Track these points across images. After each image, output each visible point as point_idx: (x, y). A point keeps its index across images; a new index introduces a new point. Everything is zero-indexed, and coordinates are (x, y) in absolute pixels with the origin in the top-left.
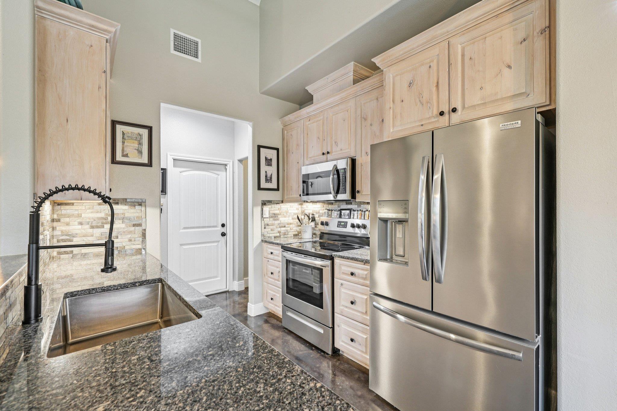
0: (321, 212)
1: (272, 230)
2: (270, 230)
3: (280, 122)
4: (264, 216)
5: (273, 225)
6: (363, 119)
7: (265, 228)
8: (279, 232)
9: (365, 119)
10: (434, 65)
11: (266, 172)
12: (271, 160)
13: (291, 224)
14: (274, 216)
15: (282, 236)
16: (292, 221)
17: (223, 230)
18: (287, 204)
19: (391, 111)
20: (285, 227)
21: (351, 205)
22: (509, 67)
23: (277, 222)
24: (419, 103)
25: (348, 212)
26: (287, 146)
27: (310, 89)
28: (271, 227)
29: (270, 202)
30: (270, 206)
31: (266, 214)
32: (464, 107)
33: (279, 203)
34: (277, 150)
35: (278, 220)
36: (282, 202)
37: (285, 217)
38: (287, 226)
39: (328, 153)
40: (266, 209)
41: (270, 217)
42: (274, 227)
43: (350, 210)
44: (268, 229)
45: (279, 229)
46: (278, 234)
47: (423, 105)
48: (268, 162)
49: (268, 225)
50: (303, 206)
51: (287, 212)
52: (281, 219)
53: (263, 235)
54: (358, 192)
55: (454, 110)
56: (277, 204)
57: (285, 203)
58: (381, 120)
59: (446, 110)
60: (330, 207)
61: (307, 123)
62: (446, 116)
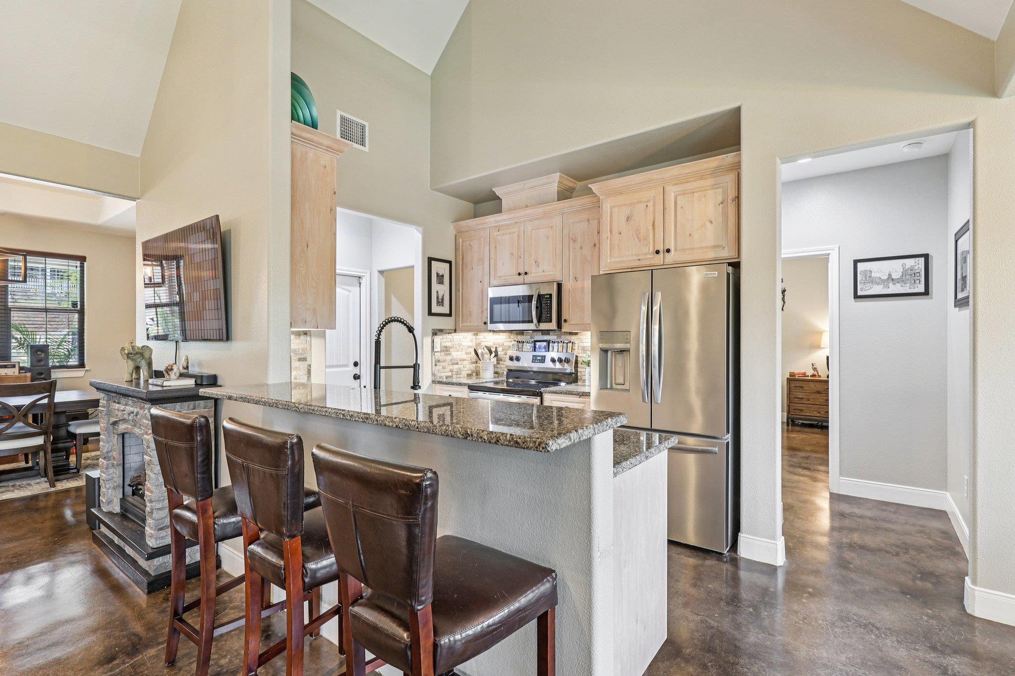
0: (506, 344)
1: (443, 368)
2: (441, 367)
3: (452, 227)
4: (435, 350)
5: (444, 361)
6: (571, 240)
7: (436, 365)
8: (451, 371)
9: (574, 241)
10: (650, 204)
11: (437, 292)
12: (442, 276)
13: (464, 360)
14: (446, 350)
15: (454, 376)
16: (465, 357)
17: (356, 371)
18: (460, 334)
19: (609, 242)
20: (457, 364)
21: (549, 336)
22: (711, 222)
23: (448, 358)
24: (636, 239)
25: (545, 343)
26: (463, 259)
27: (498, 191)
28: (443, 364)
29: (441, 331)
30: (441, 337)
31: (438, 348)
32: (676, 250)
33: (451, 333)
34: (450, 262)
35: (450, 354)
36: (455, 331)
37: (458, 351)
38: (459, 362)
39: (526, 273)
40: (438, 339)
41: (441, 351)
42: (446, 364)
43: (548, 342)
44: (439, 367)
45: (451, 367)
46: (450, 374)
47: (640, 240)
48: (440, 279)
49: (439, 361)
50: (477, 337)
51: (460, 345)
52: (453, 353)
53: (433, 375)
54: (565, 321)
55: (668, 251)
56: (449, 333)
57: (458, 333)
58: (592, 244)
59: (661, 250)
60: (520, 338)
61: (495, 234)
62: (661, 254)
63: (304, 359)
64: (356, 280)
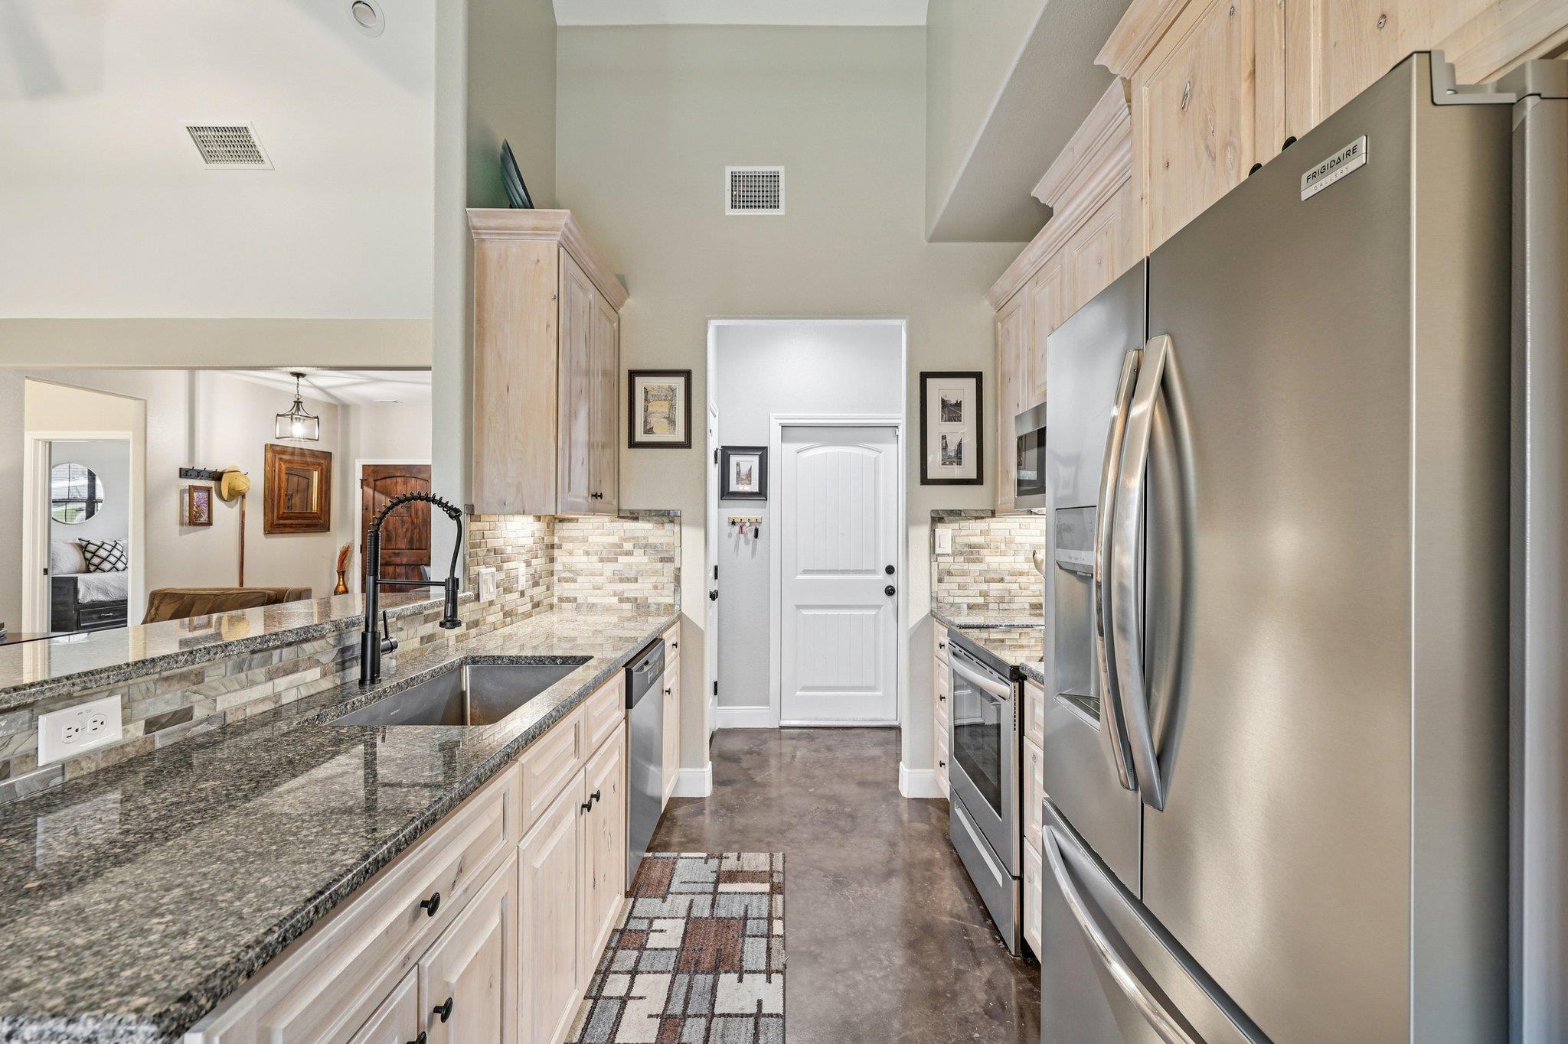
1: (960, 587)
2: (955, 586)
3: (986, 303)
4: (938, 551)
5: (963, 574)
7: (940, 581)
8: (984, 594)
11: (944, 437)
12: (958, 405)
13: (1021, 574)
14: (971, 552)
15: (991, 606)
17: (890, 581)
18: (1009, 519)
19: (1146, 209)
20: (1002, 580)
23: (976, 568)
24: (1205, 158)
26: (1001, 364)
27: (1041, 192)
28: (960, 579)
29: (956, 514)
30: (956, 526)
31: (945, 544)
33: (982, 518)
34: (978, 376)
35: (980, 561)
36: (993, 514)
37: (1003, 554)
38: (1007, 578)
40: (945, 532)
41: (954, 554)
42: (969, 579)
44: (951, 584)
45: (984, 587)
46: (981, 600)
48: (950, 411)
49: (950, 573)
51: (1008, 542)
52: (988, 559)
53: (934, 598)
56: (976, 518)
57: (1000, 516)
61: (1034, 291)
63: (671, 560)
64: (889, 432)
